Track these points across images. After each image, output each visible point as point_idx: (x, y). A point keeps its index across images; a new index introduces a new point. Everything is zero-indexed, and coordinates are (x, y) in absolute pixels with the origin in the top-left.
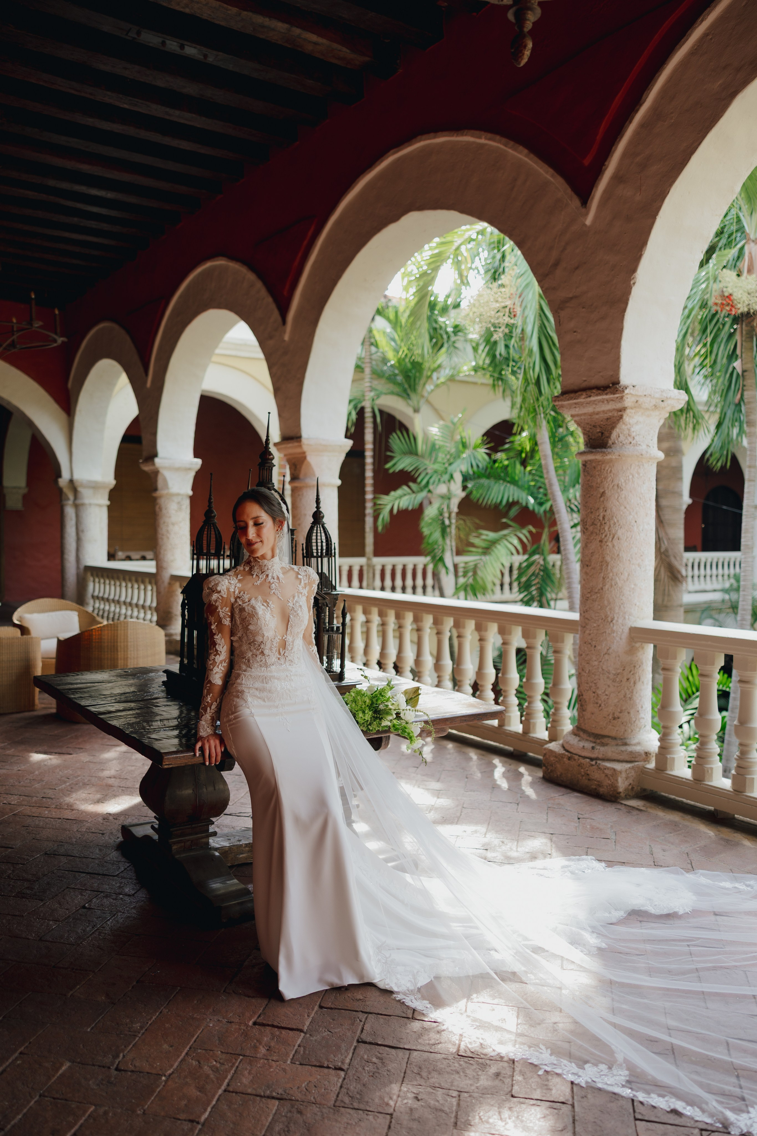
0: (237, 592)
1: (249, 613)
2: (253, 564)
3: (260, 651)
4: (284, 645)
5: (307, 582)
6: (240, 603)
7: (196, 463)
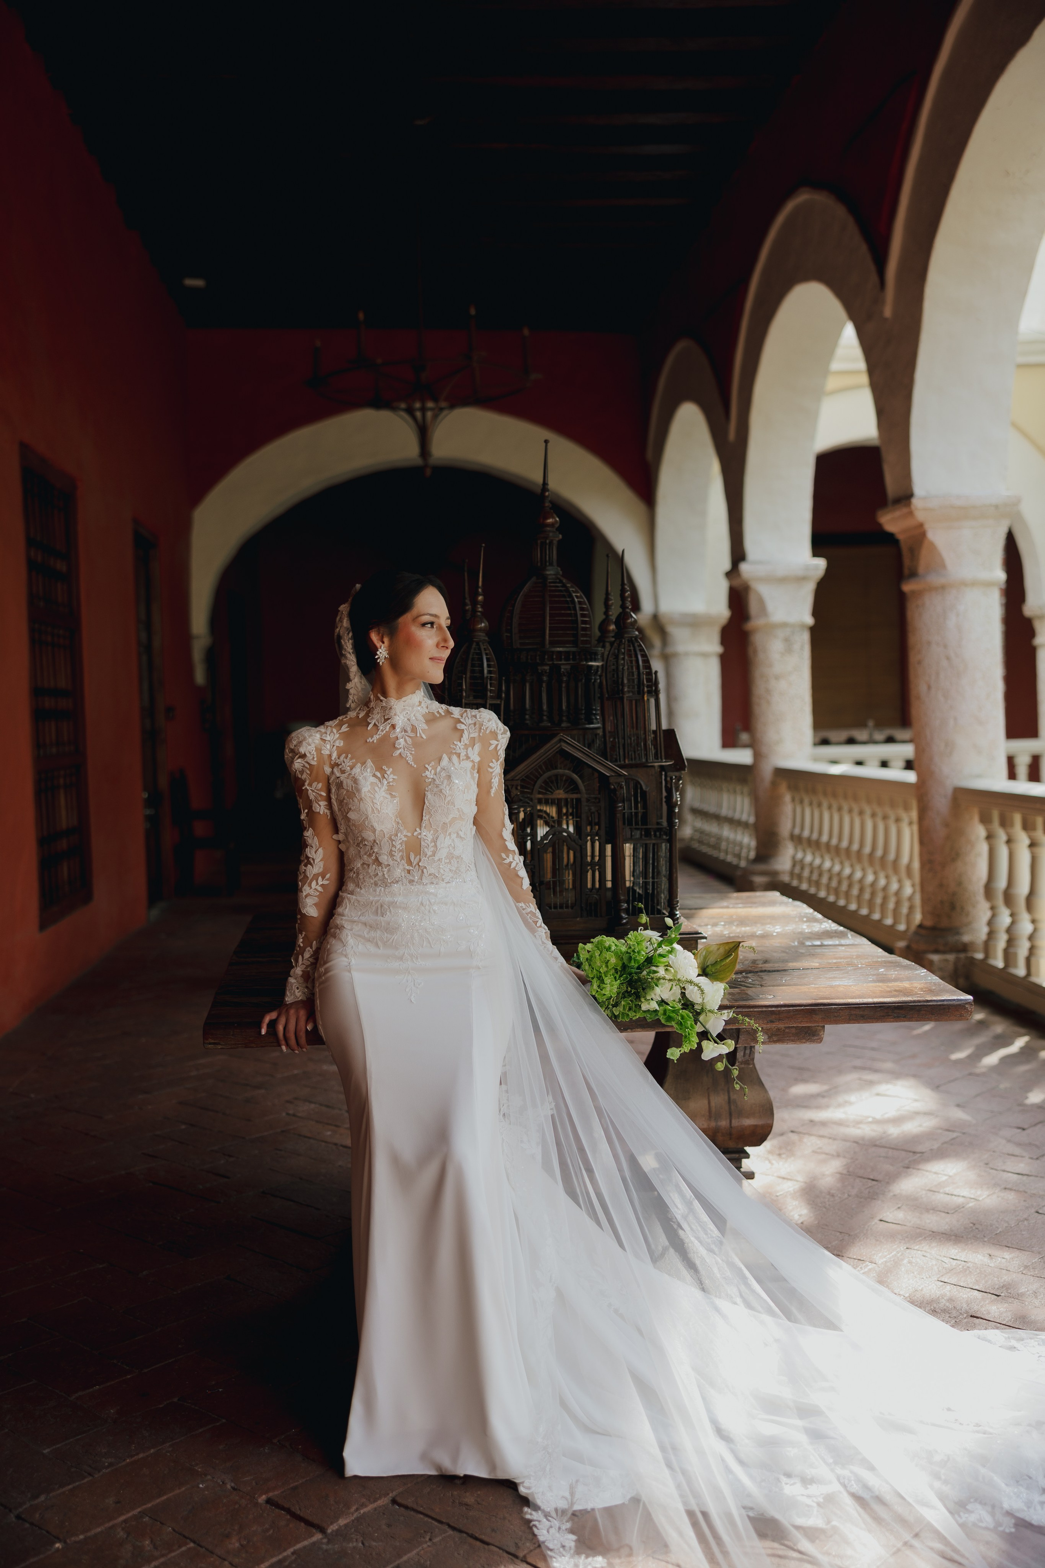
0: (335, 755)
1: (348, 791)
2: (372, 704)
3: (373, 857)
4: (414, 848)
5: (475, 735)
6: (338, 775)
7: (816, 567)
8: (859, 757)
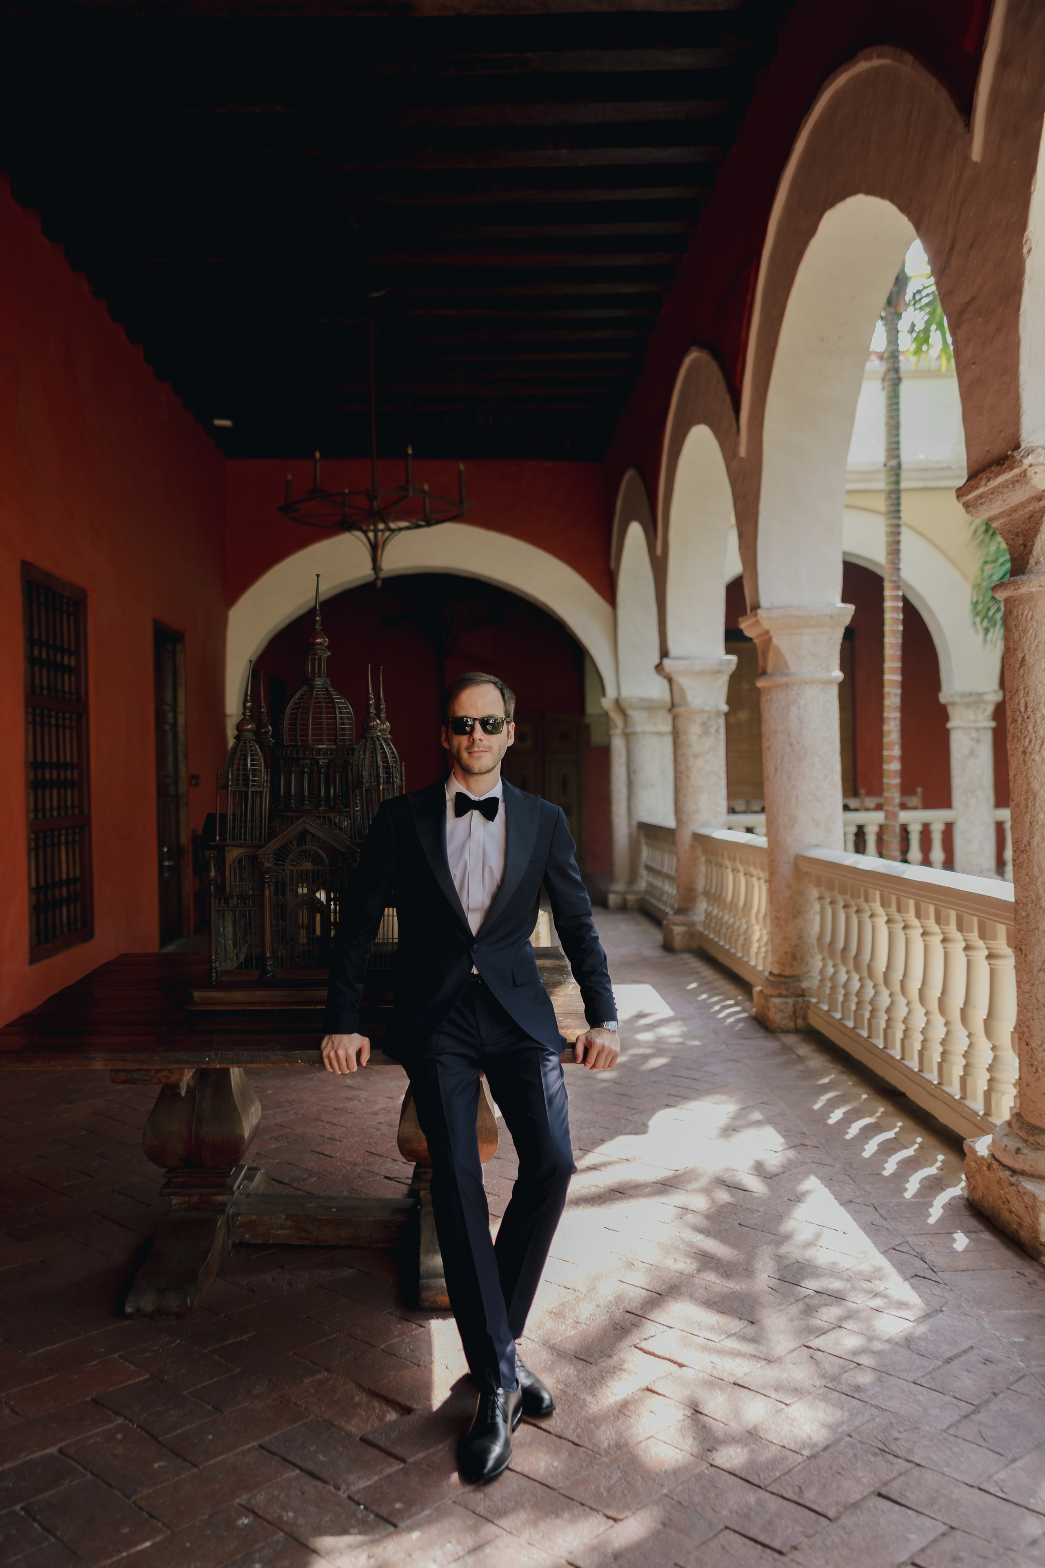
7: (729, 661)
8: (750, 825)
